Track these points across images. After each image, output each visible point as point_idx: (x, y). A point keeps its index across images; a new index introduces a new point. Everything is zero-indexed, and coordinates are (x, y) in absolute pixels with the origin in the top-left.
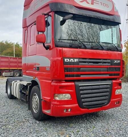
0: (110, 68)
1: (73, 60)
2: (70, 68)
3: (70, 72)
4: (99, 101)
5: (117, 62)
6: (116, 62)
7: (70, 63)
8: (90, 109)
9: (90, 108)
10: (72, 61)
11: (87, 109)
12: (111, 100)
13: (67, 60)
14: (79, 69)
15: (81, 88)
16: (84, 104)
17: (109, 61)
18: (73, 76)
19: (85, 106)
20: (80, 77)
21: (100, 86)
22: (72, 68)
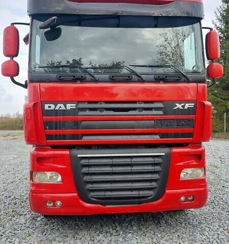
0: (161, 120)
1: (62, 105)
2: (56, 122)
3: (56, 129)
4: (131, 190)
5: (183, 106)
6: (179, 106)
7: (56, 112)
8: (107, 206)
9: (108, 204)
10: (60, 107)
11: (100, 206)
12: (167, 191)
13: (50, 107)
14: (76, 124)
15: (83, 162)
16: (92, 194)
17: (161, 105)
18: (64, 137)
19: (95, 198)
20: (81, 139)
21: (134, 160)
22: (60, 122)
